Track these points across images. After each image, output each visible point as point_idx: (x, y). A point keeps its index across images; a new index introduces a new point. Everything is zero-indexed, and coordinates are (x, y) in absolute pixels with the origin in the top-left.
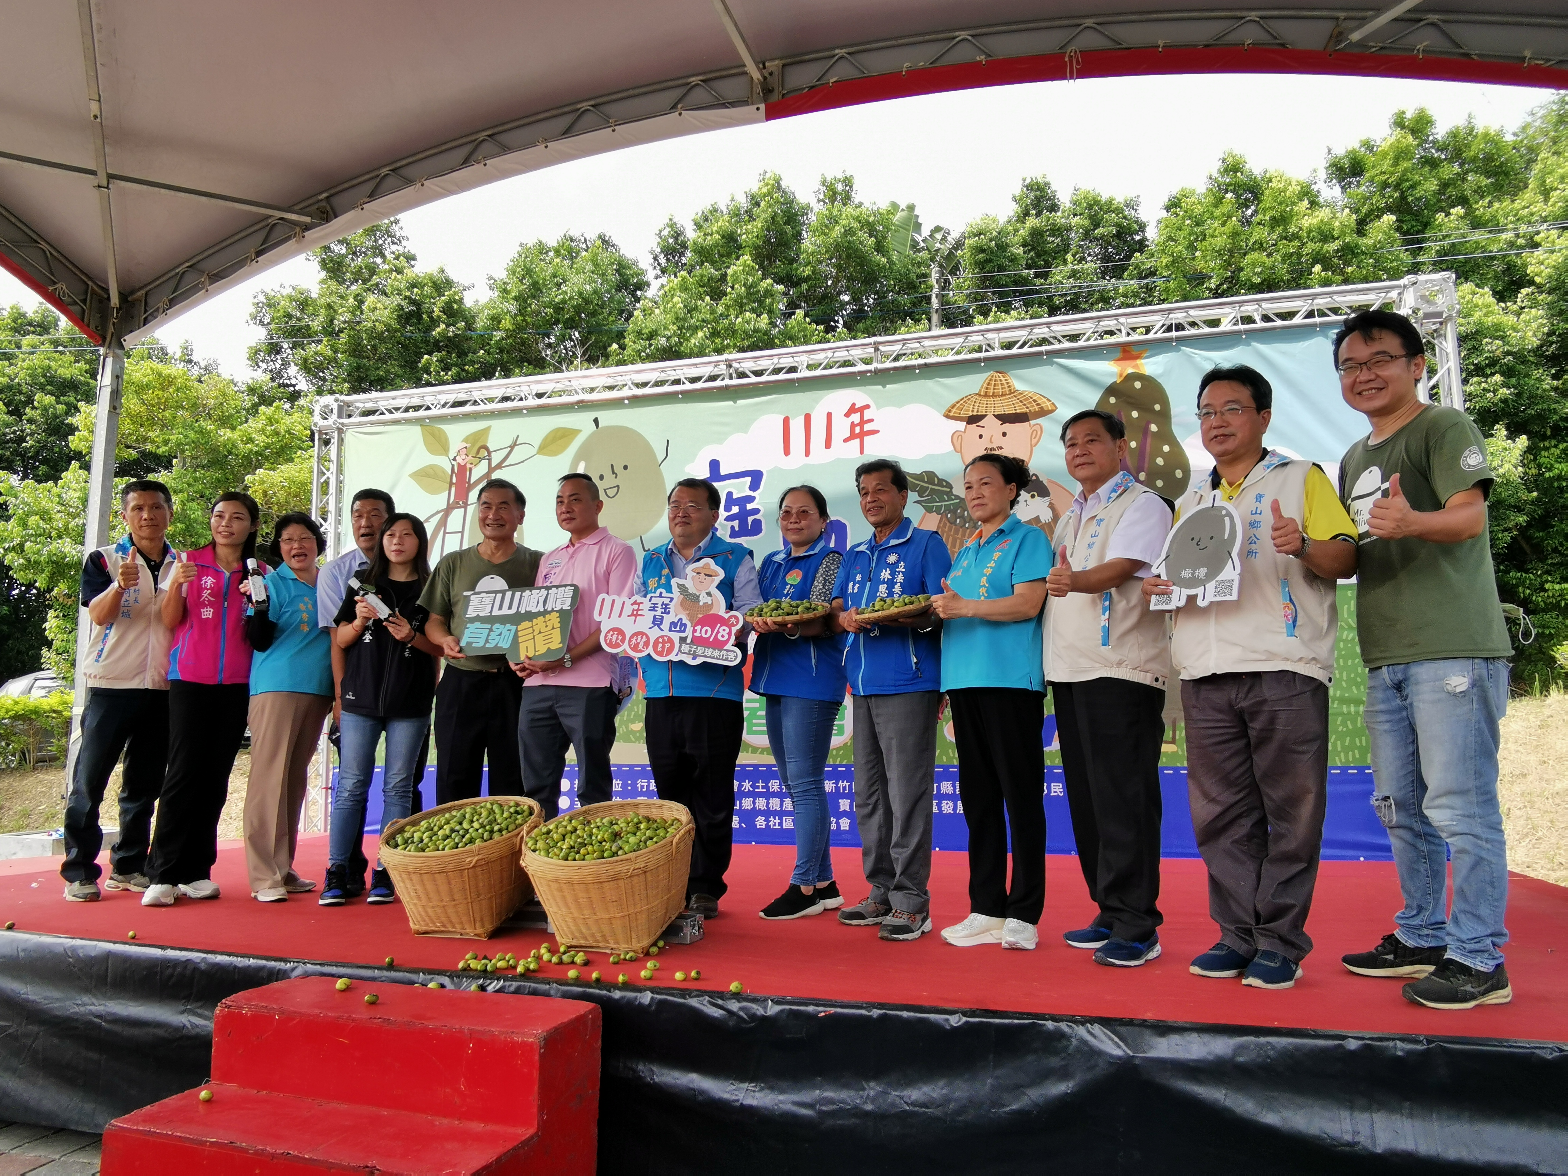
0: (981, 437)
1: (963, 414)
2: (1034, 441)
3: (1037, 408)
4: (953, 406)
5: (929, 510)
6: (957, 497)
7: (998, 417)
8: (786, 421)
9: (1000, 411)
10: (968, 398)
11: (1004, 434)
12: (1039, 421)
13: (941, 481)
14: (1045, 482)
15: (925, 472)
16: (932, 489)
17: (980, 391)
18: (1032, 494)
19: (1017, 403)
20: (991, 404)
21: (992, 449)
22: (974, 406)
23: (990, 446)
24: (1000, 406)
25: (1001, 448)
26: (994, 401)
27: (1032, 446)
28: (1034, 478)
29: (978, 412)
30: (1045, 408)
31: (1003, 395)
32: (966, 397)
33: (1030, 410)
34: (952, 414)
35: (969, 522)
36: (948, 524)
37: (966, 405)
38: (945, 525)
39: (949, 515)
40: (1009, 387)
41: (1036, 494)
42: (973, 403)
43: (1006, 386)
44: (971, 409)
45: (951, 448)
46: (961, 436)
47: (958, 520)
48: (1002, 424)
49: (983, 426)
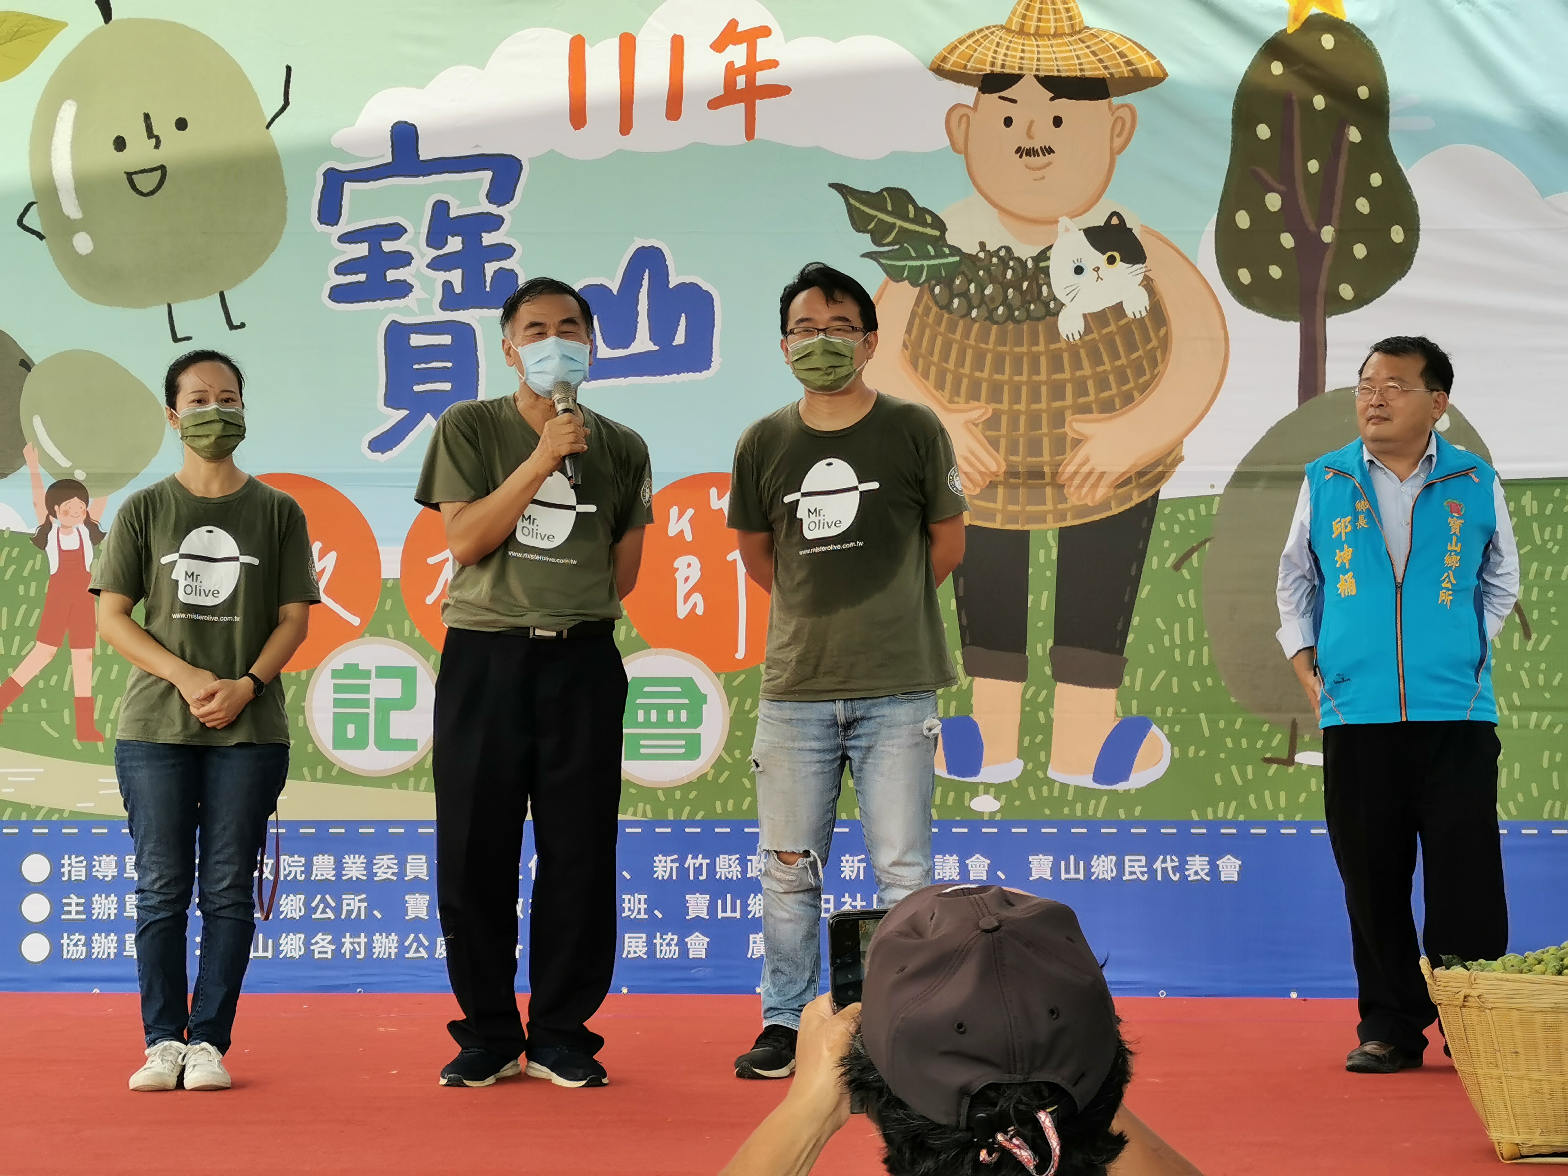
0: (1008, 122)
1: (972, 68)
2: (1118, 142)
3: (1125, 71)
4: (952, 49)
5: (895, 275)
6: (955, 251)
7: (1047, 82)
8: (577, 47)
9: (1050, 69)
10: (984, 33)
11: (1058, 122)
12: (1129, 99)
13: (922, 212)
14: (1136, 232)
15: (888, 189)
16: (902, 230)
17: (1010, 20)
18: (1109, 254)
19: (1086, 55)
20: (1032, 52)
21: (1031, 152)
22: (995, 52)
23: (1027, 144)
24: (1051, 60)
25: (1050, 151)
26: (1038, 46)
27: (1114, 153)
28: (1115, 221)
29: (1003, 66)
30: (1143, 74)
31: (1056, 35)
32: (981, 30)
33: (1111, 74)
34: (948, 67)
35: (978, 307)
36: (935, 309)
37: (980, 49)
38: (927, 310)
39: (937, 290)
40: (1070, 18)
41: (1117, 255)
42: (994, 47)
43: (1064, 15)
44: (989, 59)
45: (947, 142)
46: (968, 117)
47: (956, 302)
48: (1052, 99)
49: (1014, 101)
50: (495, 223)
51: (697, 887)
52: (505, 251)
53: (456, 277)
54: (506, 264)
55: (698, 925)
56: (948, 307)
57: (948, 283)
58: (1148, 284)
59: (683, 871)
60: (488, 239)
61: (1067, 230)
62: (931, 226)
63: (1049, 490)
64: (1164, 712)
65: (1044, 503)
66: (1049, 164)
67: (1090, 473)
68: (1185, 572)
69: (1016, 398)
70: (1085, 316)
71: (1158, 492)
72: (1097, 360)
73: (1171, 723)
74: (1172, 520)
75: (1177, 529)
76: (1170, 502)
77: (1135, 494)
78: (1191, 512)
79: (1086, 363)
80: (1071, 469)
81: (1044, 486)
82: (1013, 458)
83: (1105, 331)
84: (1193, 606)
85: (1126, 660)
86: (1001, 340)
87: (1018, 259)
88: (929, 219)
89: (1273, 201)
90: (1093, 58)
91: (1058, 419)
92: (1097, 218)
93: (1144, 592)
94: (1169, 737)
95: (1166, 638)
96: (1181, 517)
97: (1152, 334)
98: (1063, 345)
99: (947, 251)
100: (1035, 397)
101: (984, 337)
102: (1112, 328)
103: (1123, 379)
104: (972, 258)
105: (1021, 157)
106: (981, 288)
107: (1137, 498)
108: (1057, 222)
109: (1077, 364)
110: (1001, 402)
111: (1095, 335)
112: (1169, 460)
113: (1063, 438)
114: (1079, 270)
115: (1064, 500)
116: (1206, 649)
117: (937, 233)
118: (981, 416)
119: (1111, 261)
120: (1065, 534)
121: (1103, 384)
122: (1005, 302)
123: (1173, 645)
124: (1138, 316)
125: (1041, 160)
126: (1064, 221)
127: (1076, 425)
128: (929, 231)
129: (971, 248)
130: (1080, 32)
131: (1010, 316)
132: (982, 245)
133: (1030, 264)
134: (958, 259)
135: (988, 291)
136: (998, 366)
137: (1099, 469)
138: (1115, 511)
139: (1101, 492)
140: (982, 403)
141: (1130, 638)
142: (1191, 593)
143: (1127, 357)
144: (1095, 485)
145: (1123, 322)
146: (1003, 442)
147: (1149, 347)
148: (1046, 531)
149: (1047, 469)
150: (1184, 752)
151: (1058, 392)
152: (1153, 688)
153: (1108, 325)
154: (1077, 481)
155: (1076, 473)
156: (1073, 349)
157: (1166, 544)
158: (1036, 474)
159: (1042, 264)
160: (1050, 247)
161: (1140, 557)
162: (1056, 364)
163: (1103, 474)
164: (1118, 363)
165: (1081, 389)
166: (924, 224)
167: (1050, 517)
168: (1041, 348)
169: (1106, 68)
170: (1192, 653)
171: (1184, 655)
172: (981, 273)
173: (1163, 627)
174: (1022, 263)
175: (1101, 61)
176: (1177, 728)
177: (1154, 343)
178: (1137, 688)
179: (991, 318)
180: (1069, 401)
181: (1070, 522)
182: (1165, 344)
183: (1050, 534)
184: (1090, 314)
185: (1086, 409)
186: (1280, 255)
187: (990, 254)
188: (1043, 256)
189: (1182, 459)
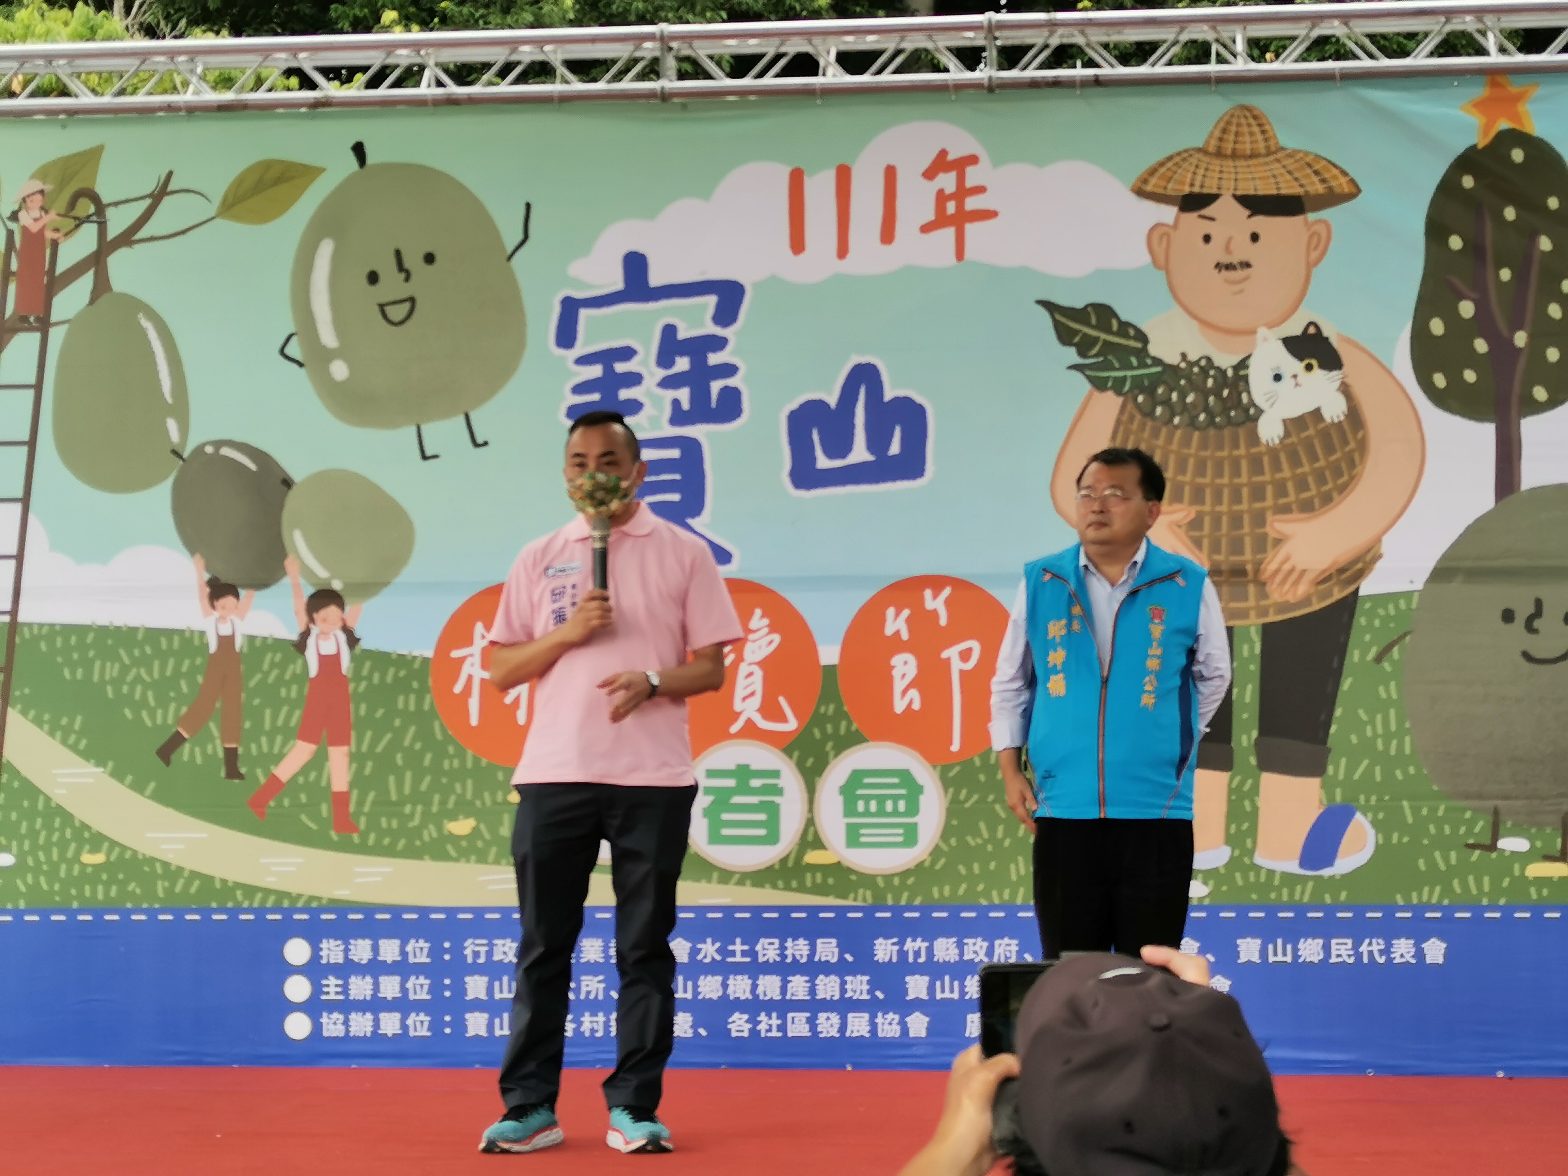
0: (1207, 239)
1: (1172, 189)
2: (1314, 255)
3: (1320, 188)
4: (1153, 171)
5: (1099, 385)
6: (1157, 361)
7: (1244, 200)
8: (797, 179)
9: (1248, 189)
10: (1184, 155)
11: (1255, 237)
12: (1325, 214)
13: (1124, 326)
14: (1334, 341)
15: (1093, 305)
16: (1106, 343)
17: (1207, 142)
18: (1306, 362)
19: (1282, 175)
20: (1230, 173)
21: (1229, 267)
22: (1194, 173)
23: (1226, 260)
24: (1247, 179)
25: (1247, 265)
26: (1235, 167)
27: (1310, 266)
28: (1312, 330)
29: (1202, 186)
30: (1337, 190)
31: (1254, 155)
32: (1179, 154)
33: (1307, 192)
34: (1149, 188)
35: (1181, 414)
36: (1138, 417)
37: (1179, 171)
38: (1132, 418)
39: (1140, 399)
40: (1266, 140)
41: (1314, 362)
42: (1192, 169)
43: (1260, 137)
44: (1188, 180)
45: (1147, 259)
46: (1167, 234)
47: (1159, 410)
48: (1250, 216)
49: (1212, 219)
50: (719, 343)
51: (917, 969)
52: (729, 370)
53: (684, 395)
54: (731, 382)
55: (918, 1005)
56: (1150, 414)
57: (1150, 391)
58: (1345, 389)
59: (902, 954)
60: (714, 359)
61: (1265, 339)
62: (1135, 338)
63: (1252, 589)
64: (1368, 800)
65: (1245, 598)
66: (1246, 279)
67: (1292, 571)
68: (1386, 666)
69: (1218, 499)
70: (1284, 421)
71: (1357, 590)
72: (1295, 462)
73: (1375, 810)
74: (1371, 614)
75: (1377, 623)
76: (1370, 597)
77: (1336, 590)
78: (1391, 607)
79: (1285, 465)
80: (1273, 567)
81: (1245, 585)
82: (1217, 557)
83: (1304, 435)
84: (1394, 696)
85: (1329, 750)
86: (1203, 446)
87: (1218, 369)
88: (1132, 332)
89: (1467, 309)
90: (1288, 177)
91: (1259, 520)
92: (1295, 327)
93: (1346, 684)
94: (1375, 824)
95: (1369, 729)
96: (1381, 612)
97: (1350, 436)
98: (1263, 449)
99: (1149, 361)
100: (1236, 498)
101: (1186, 442)
102: (1311, 432)
103: (1321, 480)
104: (1174, 369)
105: (1220, 271)
106: (1183, 396)
107: (1338, 594)
108: (1253, 332)
109: (1276, 466)
110: (1203, 503)
111: (1294, 439)
112: (1368, 557)
113: (1265, 536)
114: (1278, 378)
115: (1265, 596)
116: (1407, 739)
117: (1139, 345)
118: (1185, 517)
119: (1309, 368)
120: (1267, 630)
121: (1302, 485)
122: (1206, 409)
123: (1375, 735)
124: (1336, 421)
125: (1240, 274)
126: (1262, 331)
127: (1277, 525)
128: (1133, 344)
129: (1172, 358)
130: (1275, 152)
131: (1211, 422)
132: (1184, 356)
133: (1230, 373)
134: (1158, 369)
135: (1190, 399)
136: (1201, 470)
137: (1300, 567)
138: (1316, 606)
139: (1302, 589)
140: (1185, 505)
141: (1333, 729)
142: (1393, 685)
143: (1326, 459)
144: (1296, 583)
145: (1321, 426)
146: (1206, 542)
147: (1347, 449)
148: (1249, 626)
149: (1249, 568)
150: (1387, 838)
151: (1258, 493)
152: (1356, 776)
153: (1307, 428)
154: (1279, 577)
155: (1277, 571)
156: (1273, 452)
157: (1368, 637)
158: (1238, 572)
159: (1242, 373)
160: (1248, 357)
161: (1342, 651)
162: (1256, 466)
163: (1303, 572)
164: (1317, 465)
165: (1281, 491)
166: (1126, 336)
167: (1252, 613)
168: (1242, 451)
169: (1302, 186)
170: (1394, 742)
171: (1387, 744)
172: (1183, 382)
173: (1364, 717)
174: (1222, 372)
175: (1296, 179)
176: (1381, 816)
177: (1352, 445)
178: (1341, 776)
179: (1193, 423)
180: (1269, 502)
181: (1273, 618)
182: (1363, 446)
183: (1253, 630)
184: (1289, 419)
185: (1286, 509)
186: (1474, 360)
187: (1191, 364)
188: (1243, 364)
189: (1380, 556)
